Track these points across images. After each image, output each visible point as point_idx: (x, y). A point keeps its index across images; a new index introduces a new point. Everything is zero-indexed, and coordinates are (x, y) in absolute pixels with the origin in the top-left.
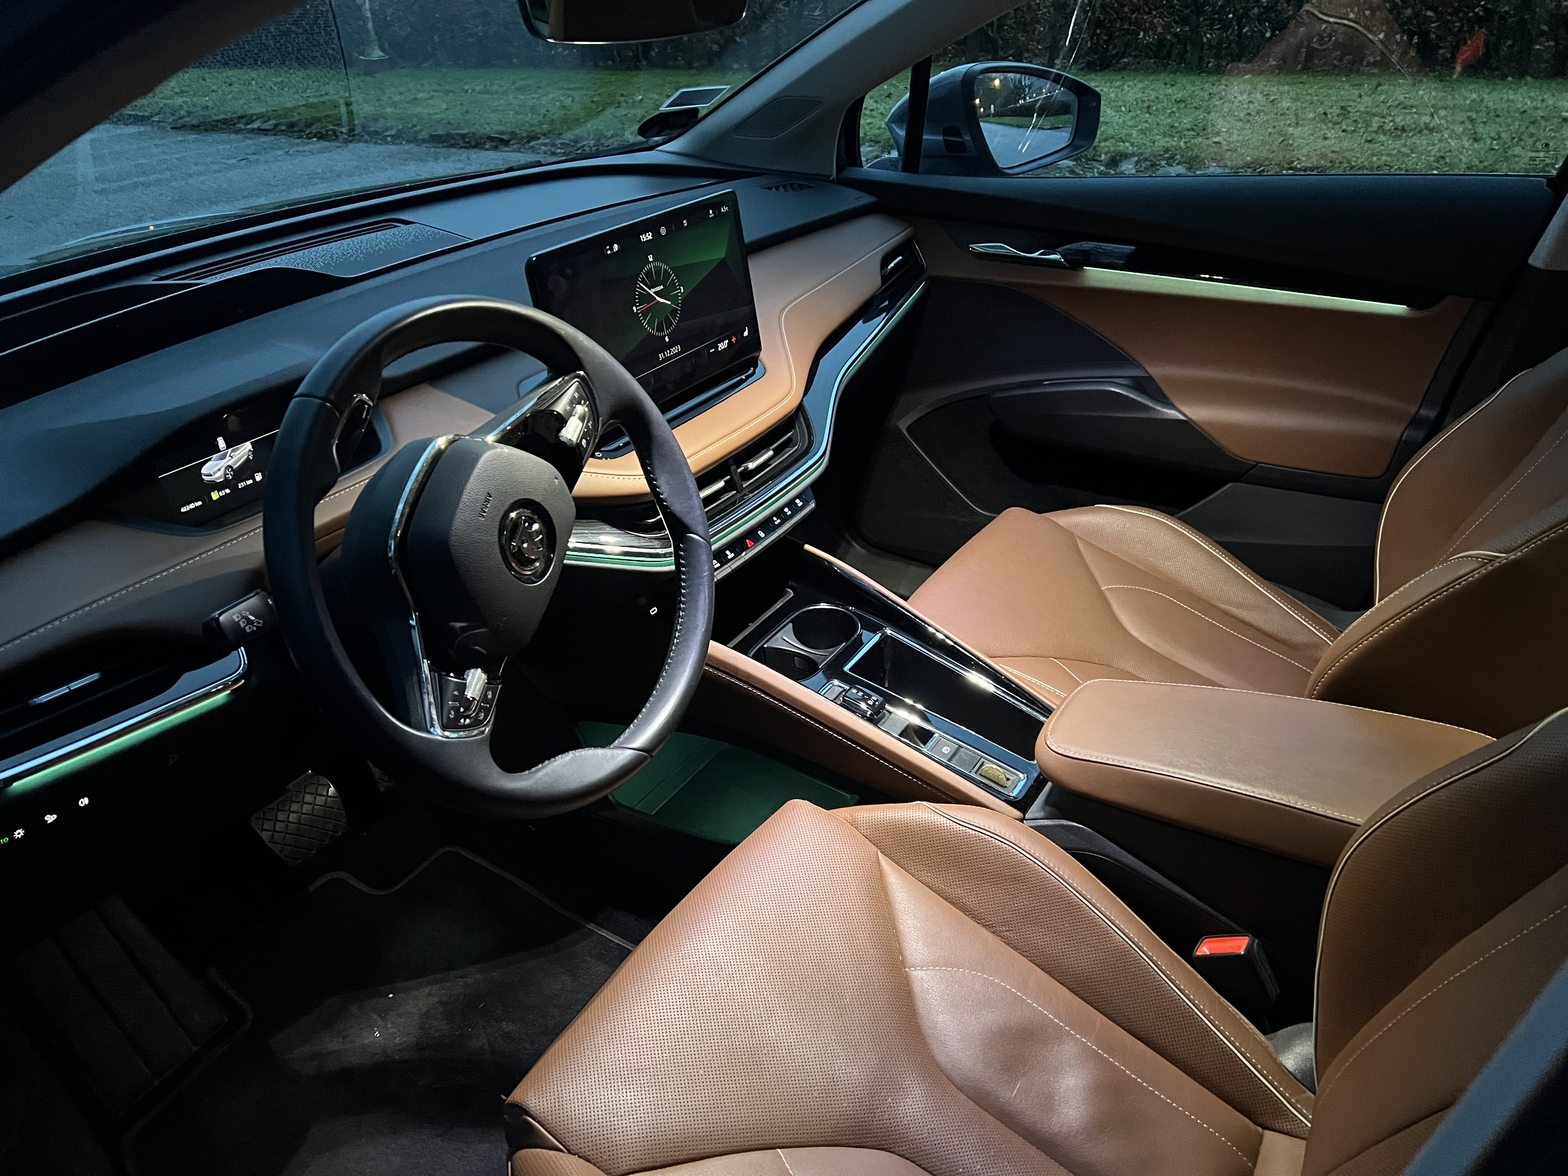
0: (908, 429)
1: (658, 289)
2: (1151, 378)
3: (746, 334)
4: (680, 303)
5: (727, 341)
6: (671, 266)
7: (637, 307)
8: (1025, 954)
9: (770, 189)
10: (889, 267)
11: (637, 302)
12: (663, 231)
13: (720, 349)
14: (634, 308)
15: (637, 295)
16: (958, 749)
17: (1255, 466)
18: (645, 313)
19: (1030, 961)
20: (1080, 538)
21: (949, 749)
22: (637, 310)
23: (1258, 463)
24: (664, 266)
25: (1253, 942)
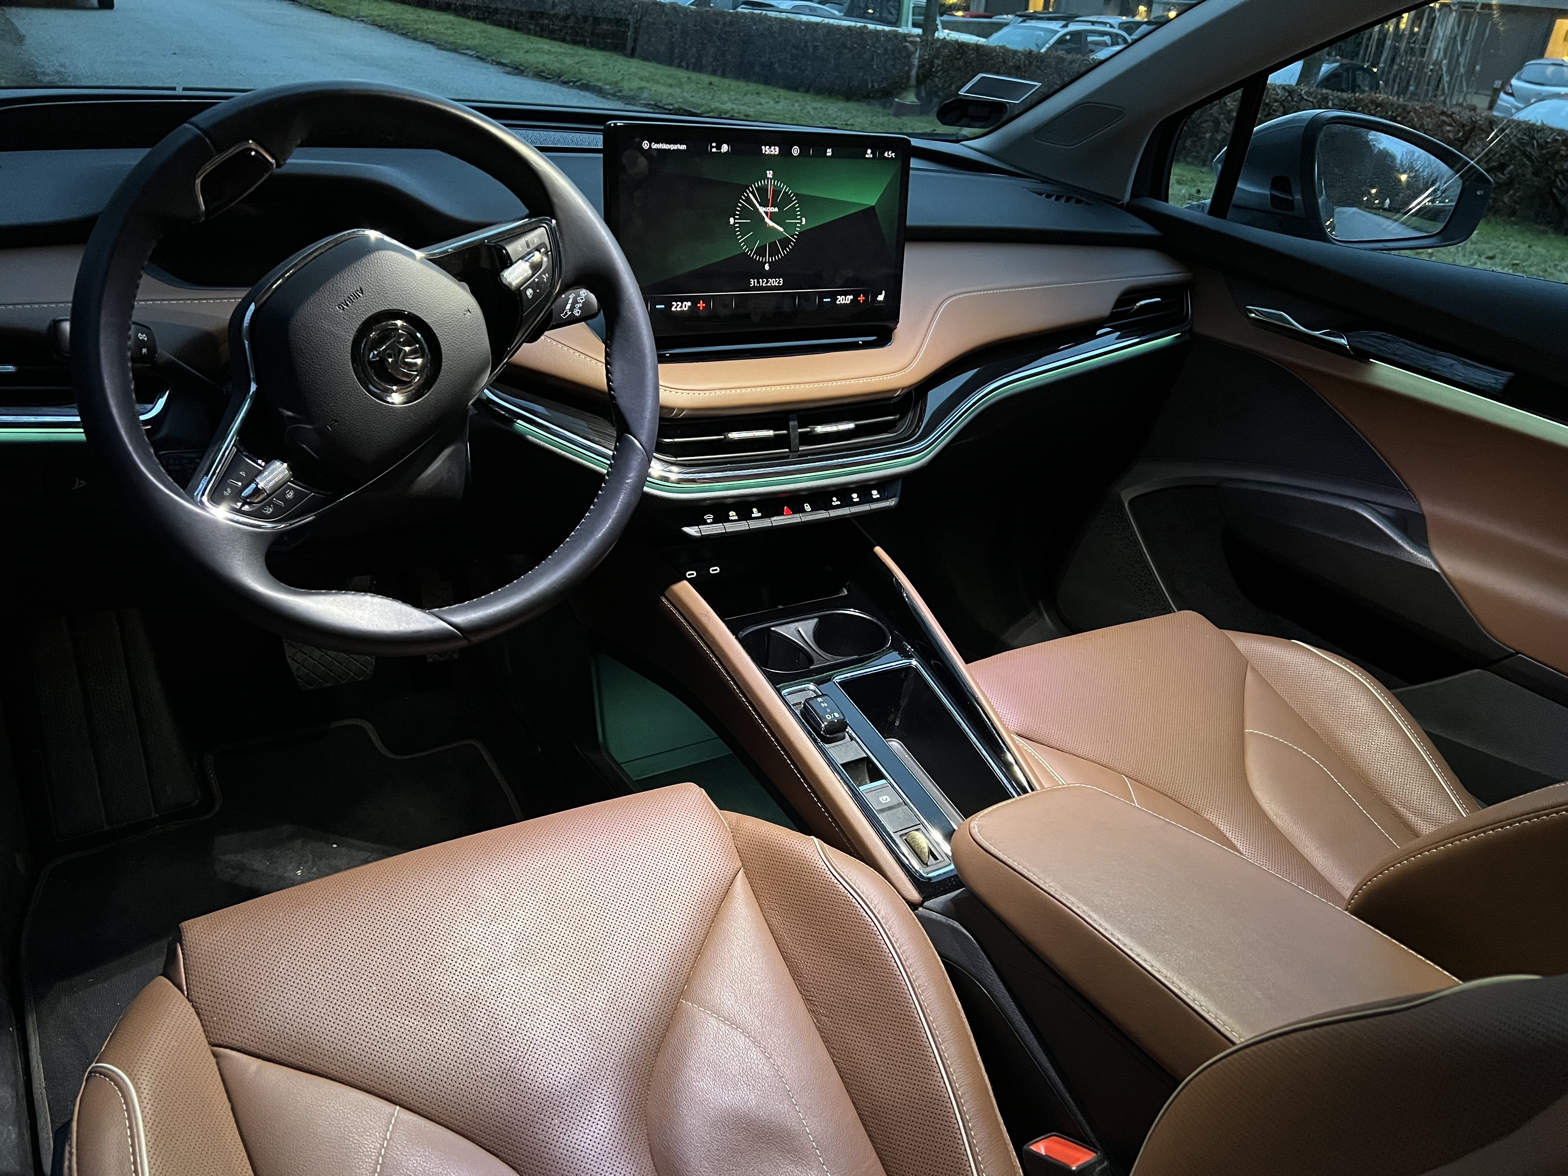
0: (1130, 502)
1: (771, 209)
2: (1422, 517)
3: (881, 298)
4: (796, 235)
5: (851, 297)
6: (796, 192)
7: (735, 219)
8: (833, 1051)
9: (1041, 194)
10: (1138, 304)
11: (737, 215)
12: (796, 151)
13: (838, 302)
14: (732, 220)
15: (739, 207)
16: (899, 805)
17: (1513, 655)
18: (744, 229)
19: (834, 1061)
20: (1253, 669)
21: (889, 800)
22: (735, 223)
23: (1518, 653)
24: (785, 188)
25: (1099, 1162)
